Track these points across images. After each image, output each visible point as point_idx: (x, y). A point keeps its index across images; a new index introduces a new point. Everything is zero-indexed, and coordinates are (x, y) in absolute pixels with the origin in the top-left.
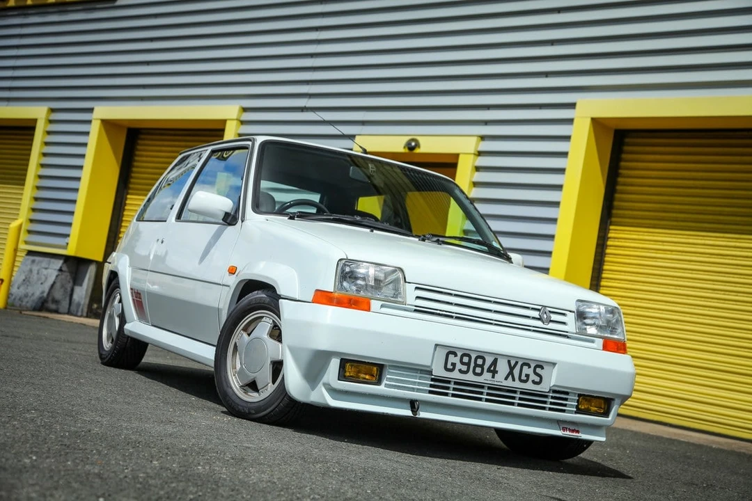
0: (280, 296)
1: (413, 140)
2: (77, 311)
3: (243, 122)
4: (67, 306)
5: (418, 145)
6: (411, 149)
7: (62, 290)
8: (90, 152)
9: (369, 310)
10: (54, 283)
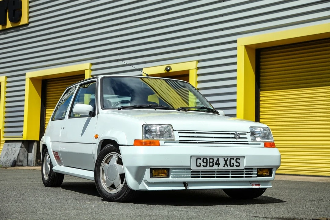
0: (119, 145)
1: (168, 67)
2: (31, 164)
3: (92, 70)
4: (27, 163)
5: (171, 69)
6: (168, 71)
7: (23, 156)
8: (27, 93)
9: (159, 145)
10: (19, 153)
